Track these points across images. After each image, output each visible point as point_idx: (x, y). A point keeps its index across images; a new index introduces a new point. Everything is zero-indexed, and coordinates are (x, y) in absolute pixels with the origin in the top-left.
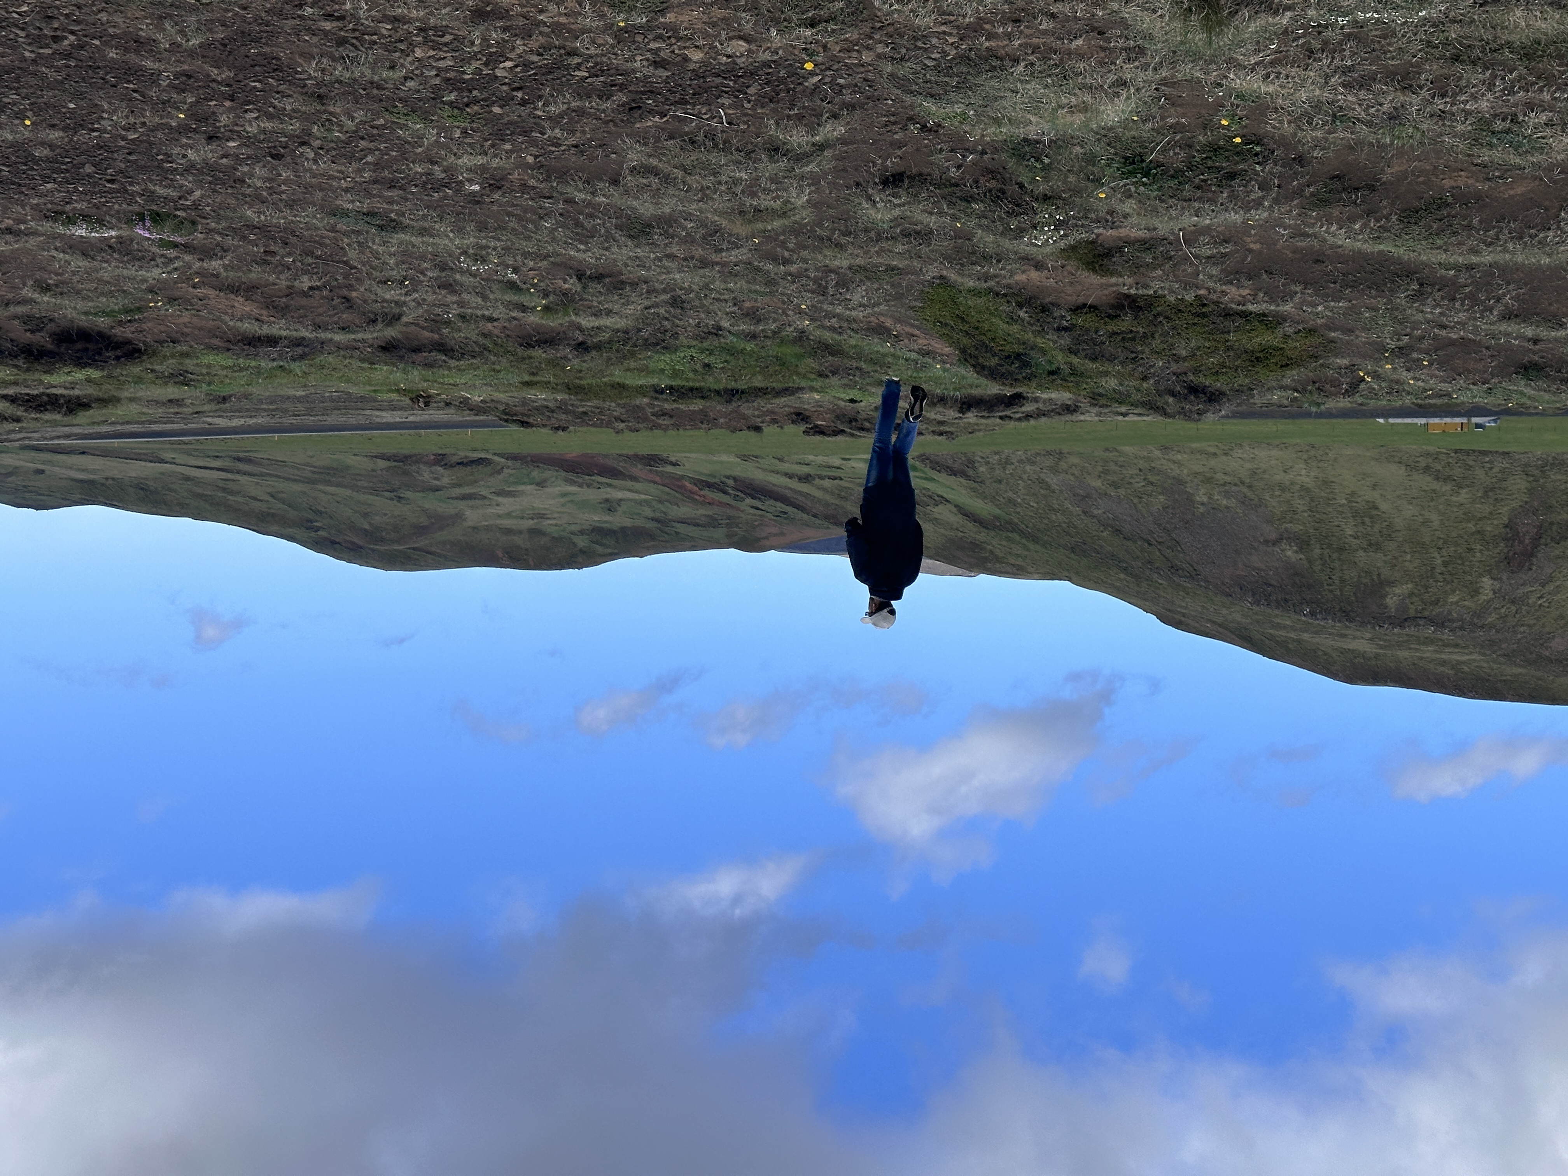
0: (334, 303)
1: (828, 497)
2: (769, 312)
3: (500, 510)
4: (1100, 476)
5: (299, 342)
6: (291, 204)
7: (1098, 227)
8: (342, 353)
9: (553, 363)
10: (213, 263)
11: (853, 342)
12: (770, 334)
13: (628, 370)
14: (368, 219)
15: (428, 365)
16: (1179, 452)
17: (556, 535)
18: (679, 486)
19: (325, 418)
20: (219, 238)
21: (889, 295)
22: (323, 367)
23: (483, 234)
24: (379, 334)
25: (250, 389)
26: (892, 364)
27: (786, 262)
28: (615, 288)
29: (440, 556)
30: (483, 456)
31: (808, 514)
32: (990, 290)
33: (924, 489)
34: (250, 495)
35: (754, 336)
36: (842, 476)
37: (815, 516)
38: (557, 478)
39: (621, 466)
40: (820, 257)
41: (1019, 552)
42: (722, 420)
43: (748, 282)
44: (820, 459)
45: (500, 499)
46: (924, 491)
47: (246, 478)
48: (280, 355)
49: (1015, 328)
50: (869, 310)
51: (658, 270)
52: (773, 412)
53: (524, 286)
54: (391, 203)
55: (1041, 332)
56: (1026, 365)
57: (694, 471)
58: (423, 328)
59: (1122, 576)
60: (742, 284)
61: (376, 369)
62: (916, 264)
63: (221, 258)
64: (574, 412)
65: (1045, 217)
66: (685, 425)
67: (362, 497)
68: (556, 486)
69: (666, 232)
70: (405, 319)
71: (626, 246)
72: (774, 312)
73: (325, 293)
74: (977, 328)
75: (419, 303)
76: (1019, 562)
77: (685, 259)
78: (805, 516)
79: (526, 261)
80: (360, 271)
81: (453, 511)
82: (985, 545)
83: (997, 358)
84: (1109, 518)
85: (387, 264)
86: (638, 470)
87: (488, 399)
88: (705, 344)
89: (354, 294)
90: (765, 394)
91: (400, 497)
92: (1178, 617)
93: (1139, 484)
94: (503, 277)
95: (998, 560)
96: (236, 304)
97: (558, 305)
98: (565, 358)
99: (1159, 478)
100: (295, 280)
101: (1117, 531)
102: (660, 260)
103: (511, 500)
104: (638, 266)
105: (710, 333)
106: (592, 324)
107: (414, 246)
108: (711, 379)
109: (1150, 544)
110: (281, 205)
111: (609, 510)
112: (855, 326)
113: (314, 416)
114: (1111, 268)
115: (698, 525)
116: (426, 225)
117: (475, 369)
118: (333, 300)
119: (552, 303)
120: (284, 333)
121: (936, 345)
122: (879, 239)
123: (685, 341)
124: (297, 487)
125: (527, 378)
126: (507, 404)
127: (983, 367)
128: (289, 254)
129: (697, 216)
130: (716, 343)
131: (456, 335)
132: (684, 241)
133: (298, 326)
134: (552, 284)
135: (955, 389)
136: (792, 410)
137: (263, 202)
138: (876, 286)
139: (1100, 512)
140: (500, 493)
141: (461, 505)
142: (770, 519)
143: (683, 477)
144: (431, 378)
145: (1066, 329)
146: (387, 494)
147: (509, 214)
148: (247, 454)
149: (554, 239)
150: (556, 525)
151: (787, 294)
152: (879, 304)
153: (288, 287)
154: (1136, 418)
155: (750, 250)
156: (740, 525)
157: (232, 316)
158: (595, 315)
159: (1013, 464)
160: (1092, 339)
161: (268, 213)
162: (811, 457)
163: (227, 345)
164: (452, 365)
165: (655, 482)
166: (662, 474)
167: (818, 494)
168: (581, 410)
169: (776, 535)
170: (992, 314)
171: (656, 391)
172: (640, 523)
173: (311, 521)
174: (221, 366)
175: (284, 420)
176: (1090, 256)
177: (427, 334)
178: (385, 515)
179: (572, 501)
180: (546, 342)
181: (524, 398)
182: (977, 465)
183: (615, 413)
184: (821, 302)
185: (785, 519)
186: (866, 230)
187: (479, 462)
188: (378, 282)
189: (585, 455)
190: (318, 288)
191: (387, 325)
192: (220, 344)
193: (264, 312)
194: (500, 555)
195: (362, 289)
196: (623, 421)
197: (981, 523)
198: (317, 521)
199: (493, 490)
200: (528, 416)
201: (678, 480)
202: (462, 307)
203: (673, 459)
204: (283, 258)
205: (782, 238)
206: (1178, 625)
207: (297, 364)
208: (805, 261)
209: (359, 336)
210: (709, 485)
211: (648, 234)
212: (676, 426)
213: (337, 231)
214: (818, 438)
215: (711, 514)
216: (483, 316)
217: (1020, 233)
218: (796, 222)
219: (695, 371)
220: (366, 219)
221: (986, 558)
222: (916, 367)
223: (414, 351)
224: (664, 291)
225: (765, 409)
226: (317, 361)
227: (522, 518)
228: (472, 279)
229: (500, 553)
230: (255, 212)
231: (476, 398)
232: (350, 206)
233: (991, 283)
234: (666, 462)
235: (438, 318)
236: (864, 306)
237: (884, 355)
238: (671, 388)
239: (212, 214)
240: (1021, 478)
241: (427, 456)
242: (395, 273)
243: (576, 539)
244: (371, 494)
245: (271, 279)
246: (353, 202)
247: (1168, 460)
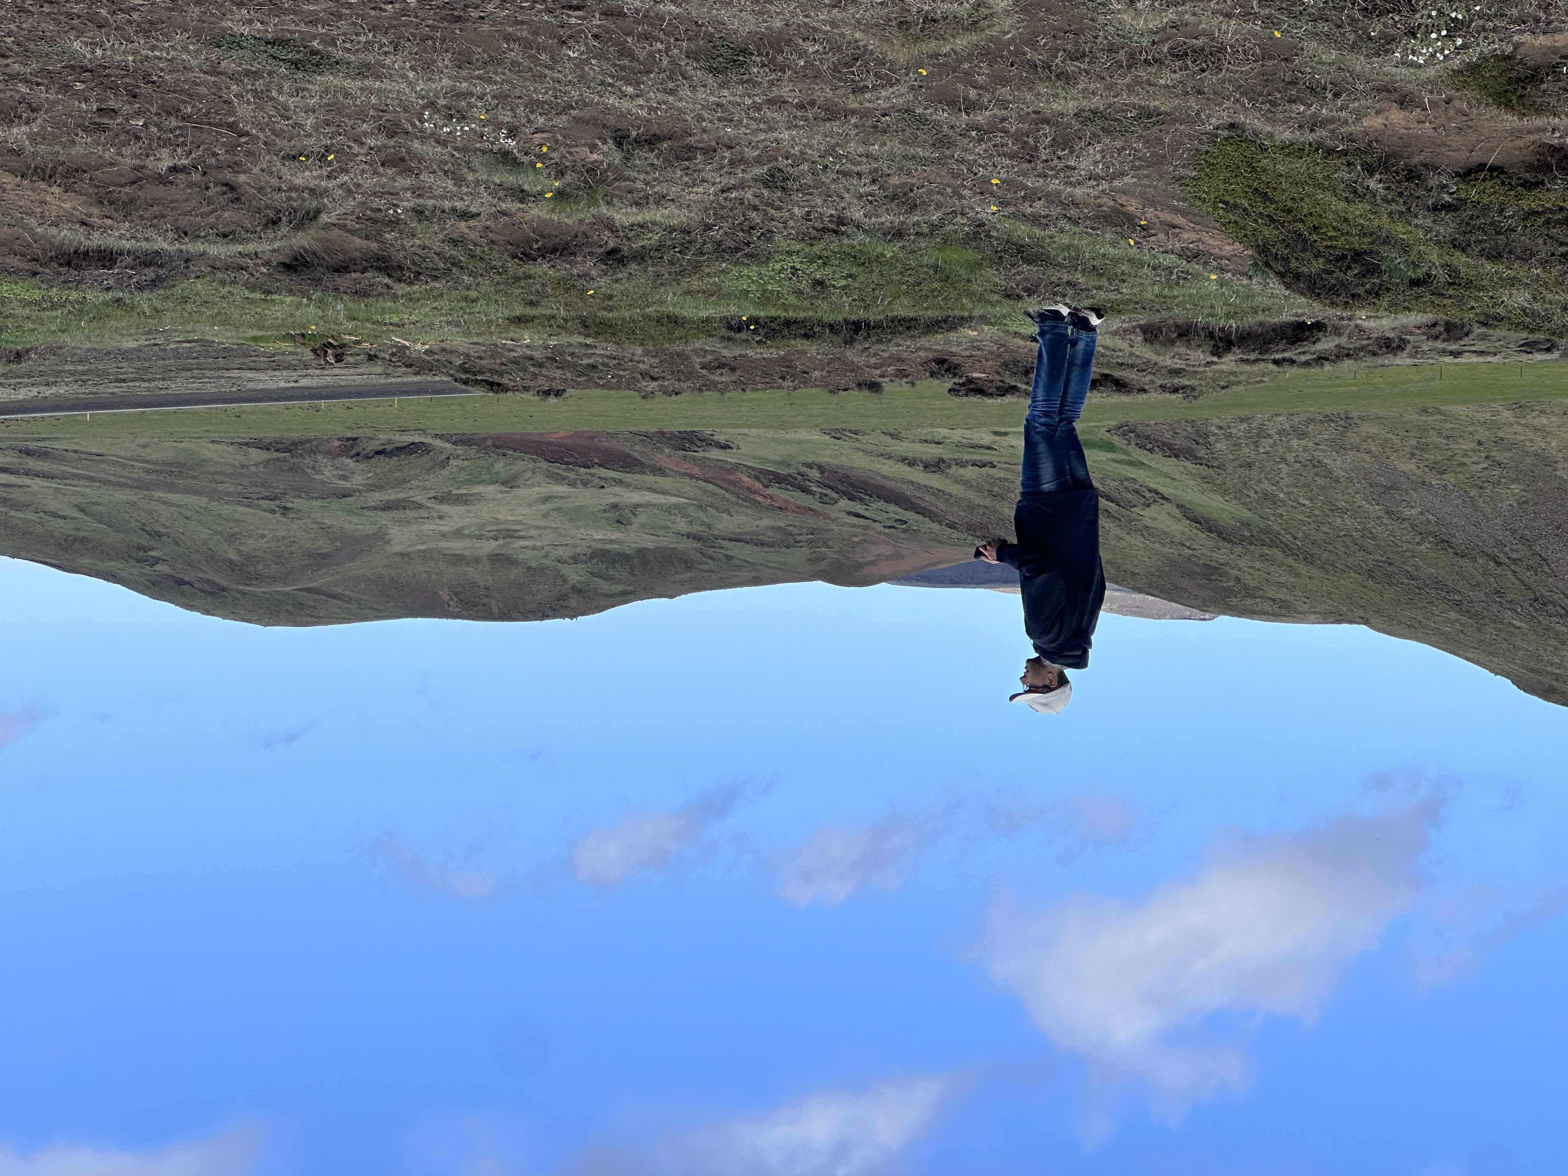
0: (210, 193)
1: (971, 495)
2: (930, 192)
3: (445, 527)
4: (1413, 454)
5: (149, 260)
6: (146, 30)
7: (1522, 32)
8: (219, 275)
9: (566, 285)
10: (15, 130)
11: (1065, 240)
12: (925, 229)
13: (688, 293)
14: (271, 50)
15: (361, 294)
16: (1543, 412)
17: (534, 564)
18: (730, 482)
19: (166, 384)
20: (23, 89)
21: (1140, 159)
22: (185, 300)
23: (464, 73)
24: (283, 243)
25: (66, 338)
26: (1130, 275)
27: (971, 107)
28: (677, 158)
29: (350, 600)
30: (417, 439)
31: (940, 523)
32: (1318, 146)
33: (1127, 479)
34: (46, 508)
35: (899, 234)
36: (995, 460)
37: (952, 526)
38: (534, 472)
39: (637, 451)
40: (1029, 97)
41: (1282, 579)
42: (817, 374)
43: (903, 142)
44: (958, 435)
45: (445, 508)
46: (1126, 483)
47: (38, 481)
48: (119, 282)
49: (1360, 208)
50: (1105, 185)
51: (754, 126)
52: (900, 360)
53: (525, 159)
54: (313, 22)
55: (1406, 215)
56: (1373, 270)
57: (755, 458)
58: (353, 232)
59: (1453, 615)
60: (893, 145)
61: (273, 301)
62: (1194, 103)
63: (27, 123)
64: (575, 365)
65: (1430, 16)
66: (756, 384)
67: (226, 510)
68: (533, 485)
69: (773, 61)
70: (324, 218)
71: (704, 86)
72: (938, 193)
73: (196, 177)
74: (1289, 211)
75: (349, 192)
76: (1283, 595)
77: (801, 106)
78: (936, 526)
79: (532, 117)
80: (254, 139)
81: (369, 529)
82: (1227, 568)
83: (1321, 260)
84: (1429, 522)
85: (300, 126)
86: (665, 457)
87: (436, 348)
88: (817, 249)
89: (243, 178)
90: (908, 328)
91: (285, 508)
92: (1547, 681)
93: (1478, 466)
94: (492, 143)
95: (1249, 592)
96: (48, 199)
97: (579, 188)
98: (585, 276)
99: (1510, 455)
100: (148, 156)
101: (1444, 543)
102: (758, 108)
103: (462, 509)
104: (719, 119)
105: (824, 230)
106: (633, 219)
107: (347, 95)
108: (825, 306)
109: (1499, 564)
110: (130, 30)
111: (618, 522)
112: (1073, 212)
113: (149, 380)
114: (1539, 100)
115: (762, 544)
116: (371, 58)
117: (436, 298)
118: (207, 188)
119: (569, 185)
120: (127, 245)
121: (1211, 242)
122: (1133, 61)
123: (783, 244)
124: (120, 496)
125: (519, 310)
126: (467, 355)
127: (1298, 277)
128: (138, 114)
129: (826, 33)
130: (834, 246)
131: (408, 244)
132: (801, 75)
133: (150, 233)
134: (570, 153)
135: (1228, 316)
136: (931, 356)
137: (100, 27)
138: (1119, 144)
139: (1414, 511)
140: (441, 499)
141: (384, 518)
142: (880, 533)
143: (737, 467)
144: (362, 315)
145: (1447, 208)
146: (265, 503)
147: (508, 38)
148: (41, 444)
149: (582, 77)
150: (534, 548)
151: (968, 161)
152: (1123, 174)
153: (135, 168)
154: (1475, 359)
155: (912, 88)
156: (830, 543)
157: (42, 217)
158: (638, 204)
159: (1270, 436)
160: (1493, 223)
161: (108, 45)
162: (944, 432)
163: (32, 266)
164: (400, 293)
165: (692, 477)
166: (703, 463)
167: (955, 490)
168: (586, 361)
169: (887, 558)
170: (1320, 186)
171: (730, 328)
172: (667, 541)
173: (145, 549)
174: (20, 301)
175: (101, 389)
176: (1503, 80)
177: (358, 242)
178: (263, 536)
179: (558, 509)
180: (554, 250)
181: (495, 345)
182: (1212, 439)
183: (641, 365)
184: (1024, 174)
185: (904, 531)
186: (1111, 50)
187: (410, 449)
188: (284, 158)
189: (579, 435)
190: (184, 170)
191: (297, 228)
192: (22, 265)
193: (95, 211)
194: (446, 598)
195: (256, 170)
196: (653, 379)
197: (1220, 534)
198: (153, 549)
199: (433, 494)
200: (501, 375)
201: (729, 471)
202: (419, 196)
203: (721, 438)
204: (127, 120)
205: (966, 66)
206: (1548, 693)
207: (146, 294)
208: (1004, 104)
209: (252, 247)
210: (779, 479)
211: (742, 65)
212: (742, 386)
213: (220, 73)
214: (975, 399)
215: (782, 524)
216: (454, 210)
217: (1386, 44)
218: (991, 39)
219: (799, 293)
220: (271, 51)
221: (1229, 590)
222: (1168, 280)
223: (337, 271)
224: (758, 161)
225: (886, 355)
226: (178, 290)
227: (480, 538)
228: (439, 149)
229: (444, 595)
230: (86, 44)
231: (418, 347)
232: (245, 30)
233: (1322, 133)
234: (710, 443)
235: (377, 215)
236: (1097, 178)
237: (1116, 261)
238: (755, 320)
239: (16, 48)
240: (1283, 460)
241: (327, 441)
242: (312, 141)
243: (566, 570)
244: (239, 503)
245: (107, 155)
246: (250, 22)
247: (1526, 426)
